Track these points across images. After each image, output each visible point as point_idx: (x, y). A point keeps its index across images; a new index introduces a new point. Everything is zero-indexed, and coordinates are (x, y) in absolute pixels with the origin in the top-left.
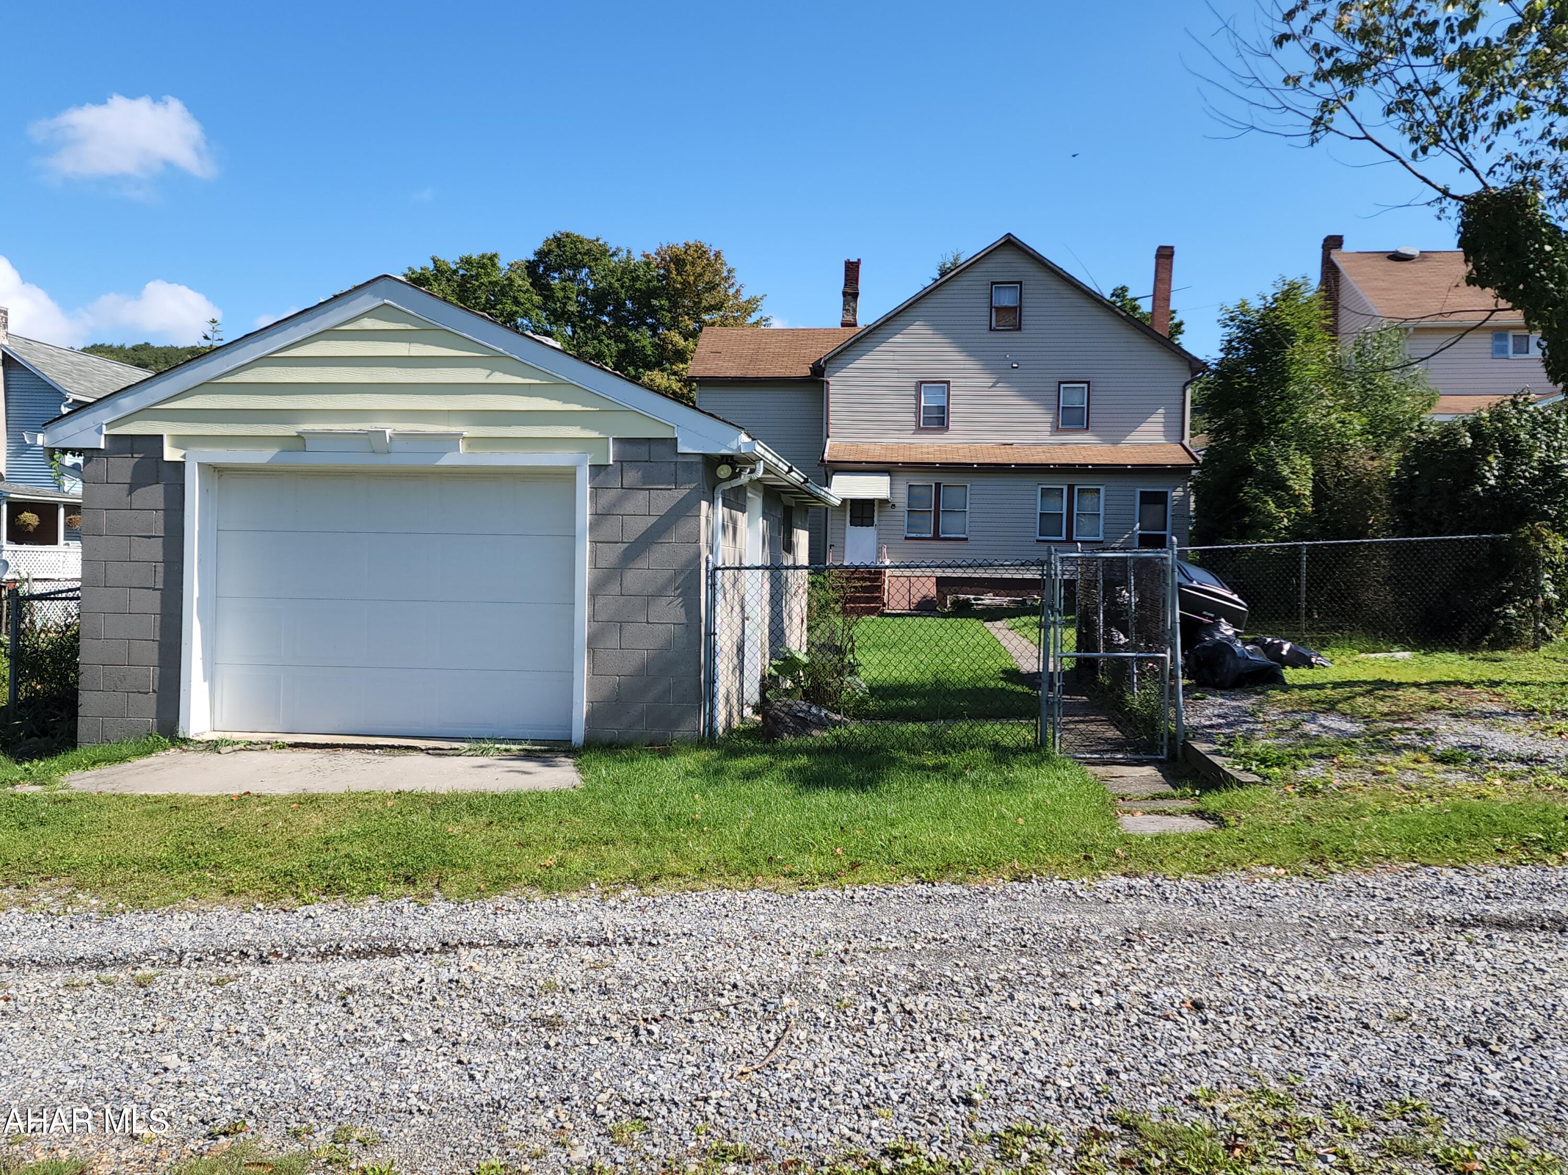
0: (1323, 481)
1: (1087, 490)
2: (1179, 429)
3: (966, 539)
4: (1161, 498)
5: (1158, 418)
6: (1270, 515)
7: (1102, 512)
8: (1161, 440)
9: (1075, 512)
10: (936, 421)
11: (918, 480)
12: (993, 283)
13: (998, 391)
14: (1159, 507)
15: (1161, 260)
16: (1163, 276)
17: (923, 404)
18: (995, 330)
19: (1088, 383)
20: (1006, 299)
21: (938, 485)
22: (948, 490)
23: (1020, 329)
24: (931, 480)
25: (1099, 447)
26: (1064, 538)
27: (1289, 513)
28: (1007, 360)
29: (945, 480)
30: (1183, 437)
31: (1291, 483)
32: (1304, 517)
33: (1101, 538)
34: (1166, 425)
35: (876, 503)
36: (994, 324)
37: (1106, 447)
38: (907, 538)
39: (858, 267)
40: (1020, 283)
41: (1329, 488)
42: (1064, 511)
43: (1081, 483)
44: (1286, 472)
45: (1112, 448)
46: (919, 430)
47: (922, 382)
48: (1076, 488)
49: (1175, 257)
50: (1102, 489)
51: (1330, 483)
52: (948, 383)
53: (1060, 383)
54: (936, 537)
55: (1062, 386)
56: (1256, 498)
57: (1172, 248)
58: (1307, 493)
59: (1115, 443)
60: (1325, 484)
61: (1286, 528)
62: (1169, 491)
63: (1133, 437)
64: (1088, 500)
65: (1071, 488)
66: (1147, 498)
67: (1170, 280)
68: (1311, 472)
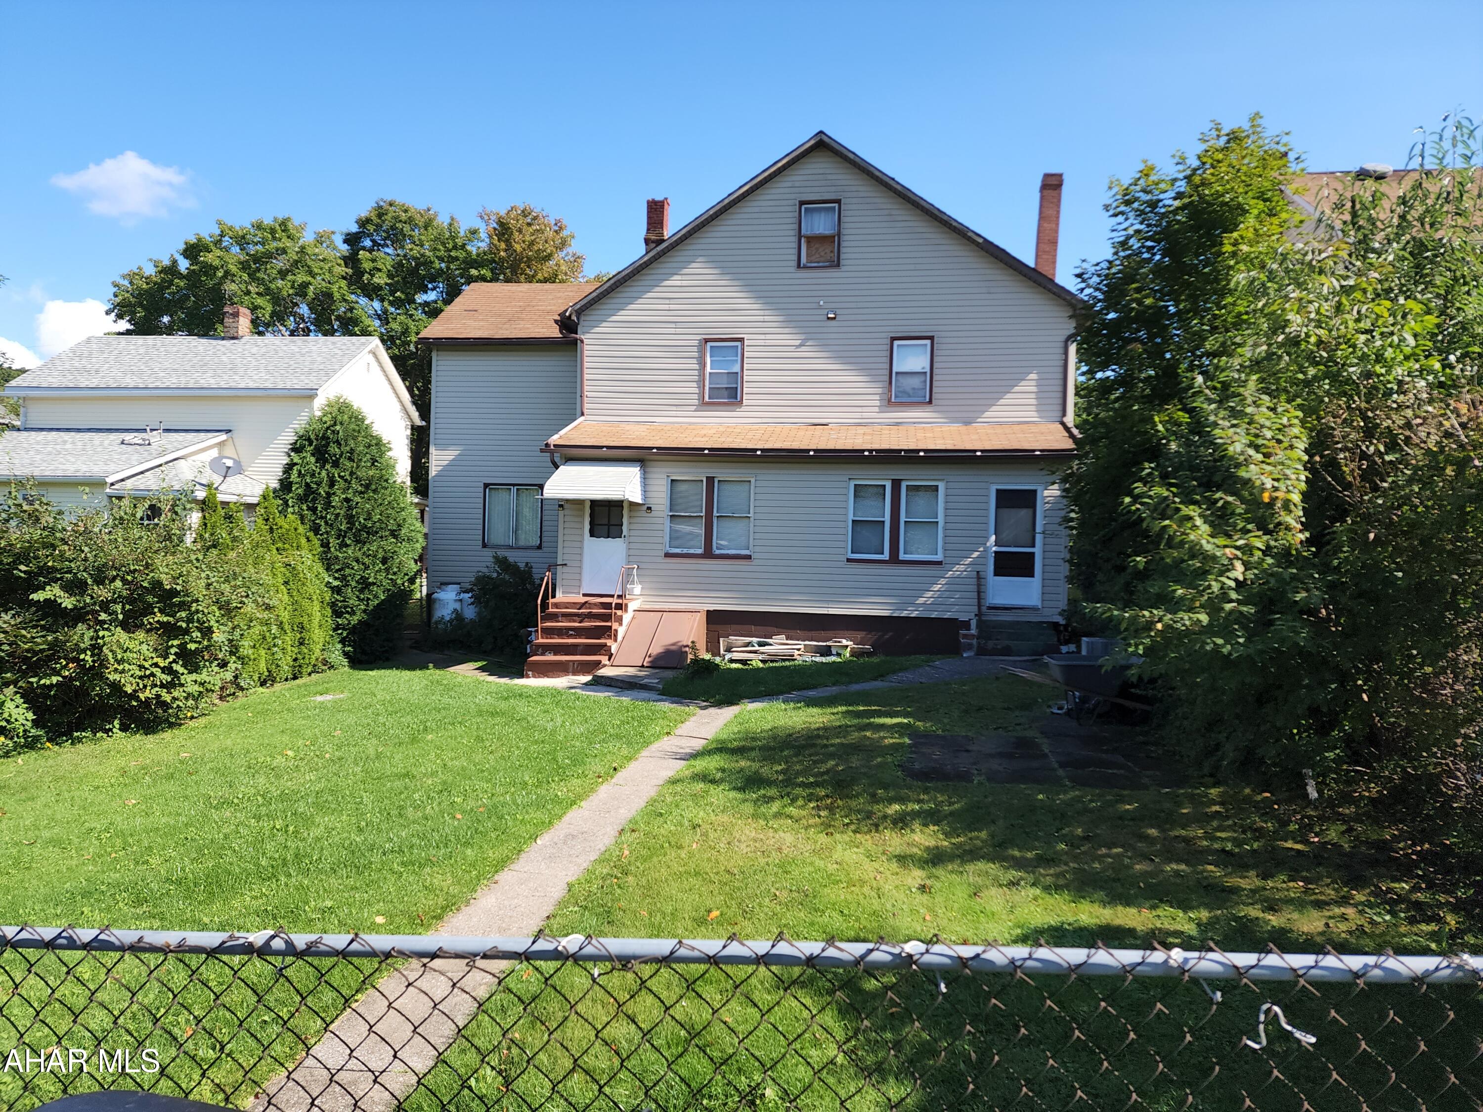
0: (1332, 465)
1: (917, 488)
2: (1060, 401)
3: (748, 557)
4: (1027, 499)
5: (1029, 385)
6: (1195, 551)
7: (941, 519)
8: (1032, 415)
9: (903, 518)
10: (726, 393)
11: (684, 472)
12: (802, 203)
13: (806, 351)
14: (1024, 513)
15: (1046, 192)
16: (1050, 212)
17: (708, 369)
18: (805, 267)
19: (931, 338)
20: (821, 225)
21: (710, 480)
22: (725, 486)
23: (838, 265)
24: (700, 472)
25: (946, 428)
26: (886, 556)
27: (1248, 549)
28: (820, 308)
29: (721, 472)
30: (1064, 414)
31: (1251, 472)
32: (1285, 556)
33: (939, 557)
34: (1040, 395)
35: (625, 505)
36: (804, 260)
37: (955, 427)
38: (668, 555)
39: (662, 207)
40: (838, 202)
41: (1348, 486)
42: (887, 518)
43: (912, 477)
44: (1237, 446)
45: (962, 428)
46: (704, 405)
47: (707, 341)
48: (904, 485)
49: (1065, 189)
50: (942, 486)
51: (1349, 468)
52: (741, 340)
53: (893, 339)
54: (708, 554)
55: (896, 343)
56: (1163, 509)
57: (1061, 175)
58: (1296, 497)
59: (967, 423)
60: (1340, 478)
61: (1240, 585)
62: (1039, 489)
63: (993, 414)
64: (921, 501)
65: (896, 484)
66: (1006, 499)
67: (1058, 217)
68: (1301, 445)
